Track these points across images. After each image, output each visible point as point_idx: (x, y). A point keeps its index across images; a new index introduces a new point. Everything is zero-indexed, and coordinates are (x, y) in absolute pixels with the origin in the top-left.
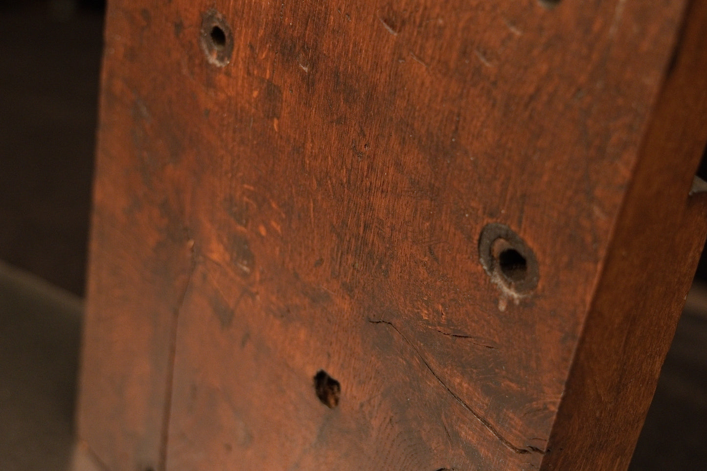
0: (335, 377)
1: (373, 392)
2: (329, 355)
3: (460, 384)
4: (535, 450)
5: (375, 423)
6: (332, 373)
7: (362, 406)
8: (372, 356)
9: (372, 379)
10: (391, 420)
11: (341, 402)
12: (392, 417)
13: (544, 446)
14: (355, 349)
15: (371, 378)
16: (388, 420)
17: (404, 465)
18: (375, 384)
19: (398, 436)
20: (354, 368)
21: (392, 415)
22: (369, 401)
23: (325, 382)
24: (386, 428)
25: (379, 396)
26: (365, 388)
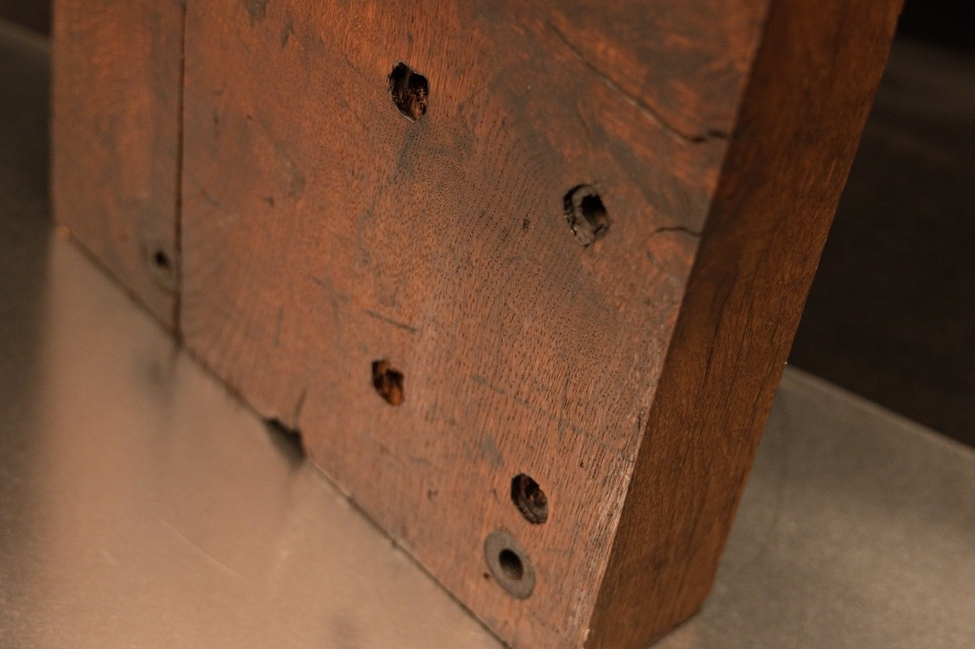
0: (421, 71)
1: (476, 85)
2: (410, 39)
3: (605, 52)
4: (717, 134)
5: (481, 131)
6: (417, 65)
7: (460, 108)
8: (474, 29)
9: (475, 65)
10: (503, 123)
11: (430, 109)
12: (506, 118)
13: (728, 126)
14: (448, 22)
15: (473, 65)
16: (499, 123)
17: (525, 187)
18: (480, 72)
19: (514, 147)
20: (448, 52)
21: (505, 115)
22: (471, 100)
23: (406, 82)
24: (497, 136)
25: (486, 90)
26: (465, 81)
